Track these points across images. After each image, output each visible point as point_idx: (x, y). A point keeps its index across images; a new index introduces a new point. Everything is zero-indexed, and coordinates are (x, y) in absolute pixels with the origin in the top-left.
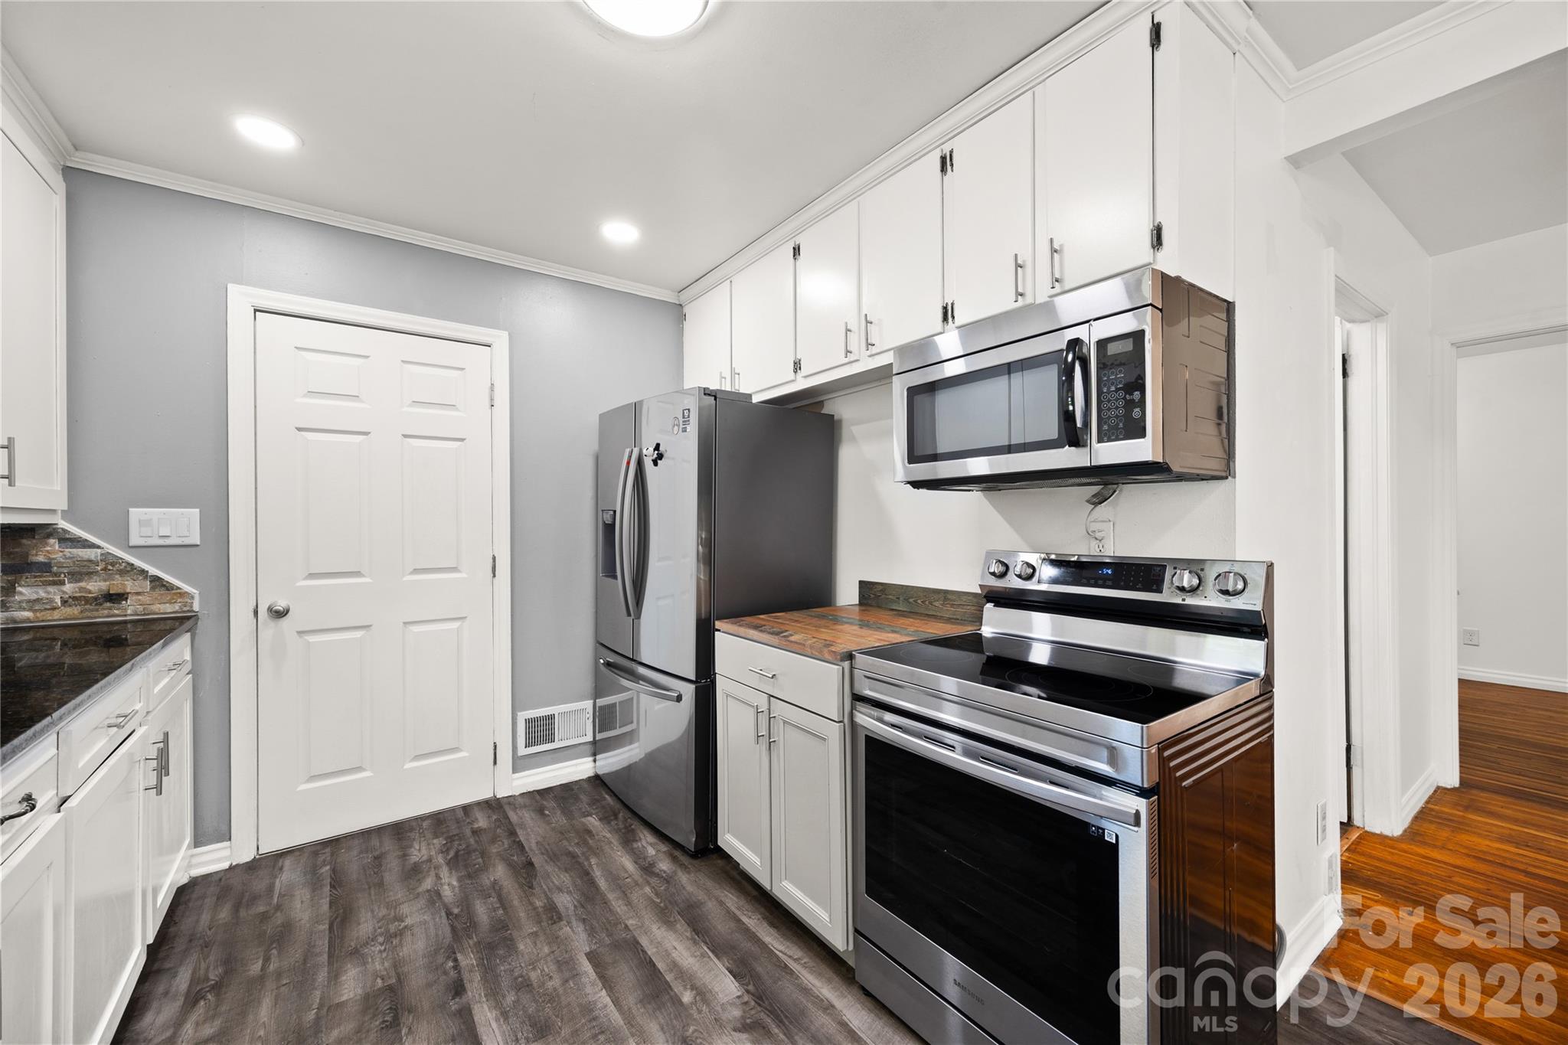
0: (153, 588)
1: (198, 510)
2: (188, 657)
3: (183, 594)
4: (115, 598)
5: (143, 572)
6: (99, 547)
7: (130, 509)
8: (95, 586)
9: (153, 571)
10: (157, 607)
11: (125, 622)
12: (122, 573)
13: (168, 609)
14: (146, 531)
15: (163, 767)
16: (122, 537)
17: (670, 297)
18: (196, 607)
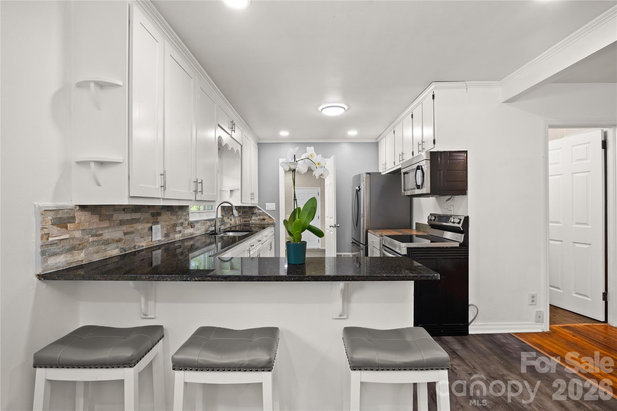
0: (269, 218)
1: (275, 203)
2: (274, 230)
3: (273, 219)
4: (264, 219)
5: (268, 215)
6: (262, 210)
7: (266, 204)
8: (262, 217)
9: (269, 215)
10: (269, 222)
11: (265, 224)
12: (265, 215)
13: (271, 222)
14: (268, 207)
15: (271, 248)
16: (265, 208)
17: (374, 141)
18: (275, 222)
